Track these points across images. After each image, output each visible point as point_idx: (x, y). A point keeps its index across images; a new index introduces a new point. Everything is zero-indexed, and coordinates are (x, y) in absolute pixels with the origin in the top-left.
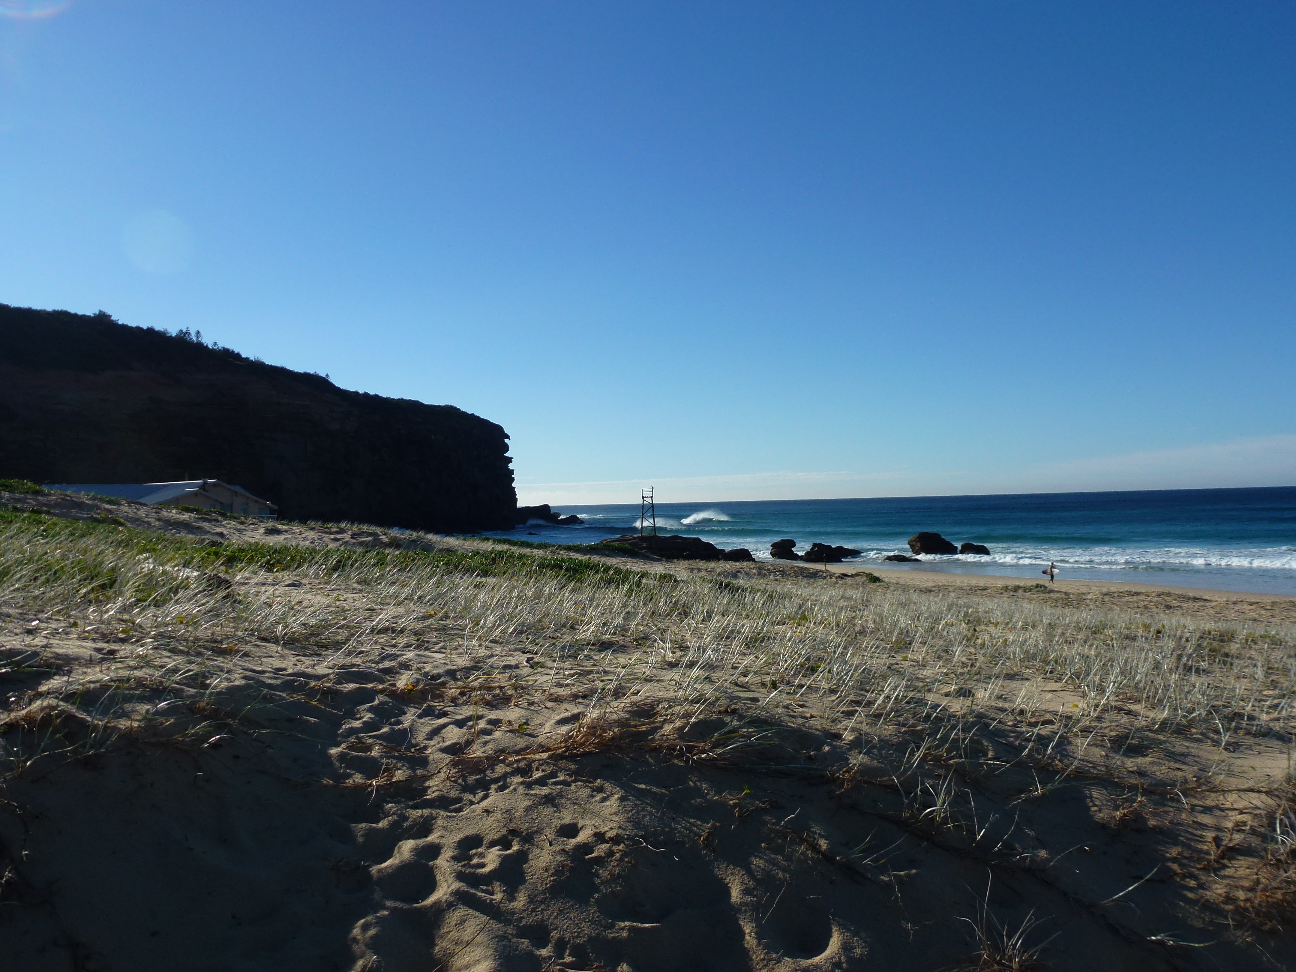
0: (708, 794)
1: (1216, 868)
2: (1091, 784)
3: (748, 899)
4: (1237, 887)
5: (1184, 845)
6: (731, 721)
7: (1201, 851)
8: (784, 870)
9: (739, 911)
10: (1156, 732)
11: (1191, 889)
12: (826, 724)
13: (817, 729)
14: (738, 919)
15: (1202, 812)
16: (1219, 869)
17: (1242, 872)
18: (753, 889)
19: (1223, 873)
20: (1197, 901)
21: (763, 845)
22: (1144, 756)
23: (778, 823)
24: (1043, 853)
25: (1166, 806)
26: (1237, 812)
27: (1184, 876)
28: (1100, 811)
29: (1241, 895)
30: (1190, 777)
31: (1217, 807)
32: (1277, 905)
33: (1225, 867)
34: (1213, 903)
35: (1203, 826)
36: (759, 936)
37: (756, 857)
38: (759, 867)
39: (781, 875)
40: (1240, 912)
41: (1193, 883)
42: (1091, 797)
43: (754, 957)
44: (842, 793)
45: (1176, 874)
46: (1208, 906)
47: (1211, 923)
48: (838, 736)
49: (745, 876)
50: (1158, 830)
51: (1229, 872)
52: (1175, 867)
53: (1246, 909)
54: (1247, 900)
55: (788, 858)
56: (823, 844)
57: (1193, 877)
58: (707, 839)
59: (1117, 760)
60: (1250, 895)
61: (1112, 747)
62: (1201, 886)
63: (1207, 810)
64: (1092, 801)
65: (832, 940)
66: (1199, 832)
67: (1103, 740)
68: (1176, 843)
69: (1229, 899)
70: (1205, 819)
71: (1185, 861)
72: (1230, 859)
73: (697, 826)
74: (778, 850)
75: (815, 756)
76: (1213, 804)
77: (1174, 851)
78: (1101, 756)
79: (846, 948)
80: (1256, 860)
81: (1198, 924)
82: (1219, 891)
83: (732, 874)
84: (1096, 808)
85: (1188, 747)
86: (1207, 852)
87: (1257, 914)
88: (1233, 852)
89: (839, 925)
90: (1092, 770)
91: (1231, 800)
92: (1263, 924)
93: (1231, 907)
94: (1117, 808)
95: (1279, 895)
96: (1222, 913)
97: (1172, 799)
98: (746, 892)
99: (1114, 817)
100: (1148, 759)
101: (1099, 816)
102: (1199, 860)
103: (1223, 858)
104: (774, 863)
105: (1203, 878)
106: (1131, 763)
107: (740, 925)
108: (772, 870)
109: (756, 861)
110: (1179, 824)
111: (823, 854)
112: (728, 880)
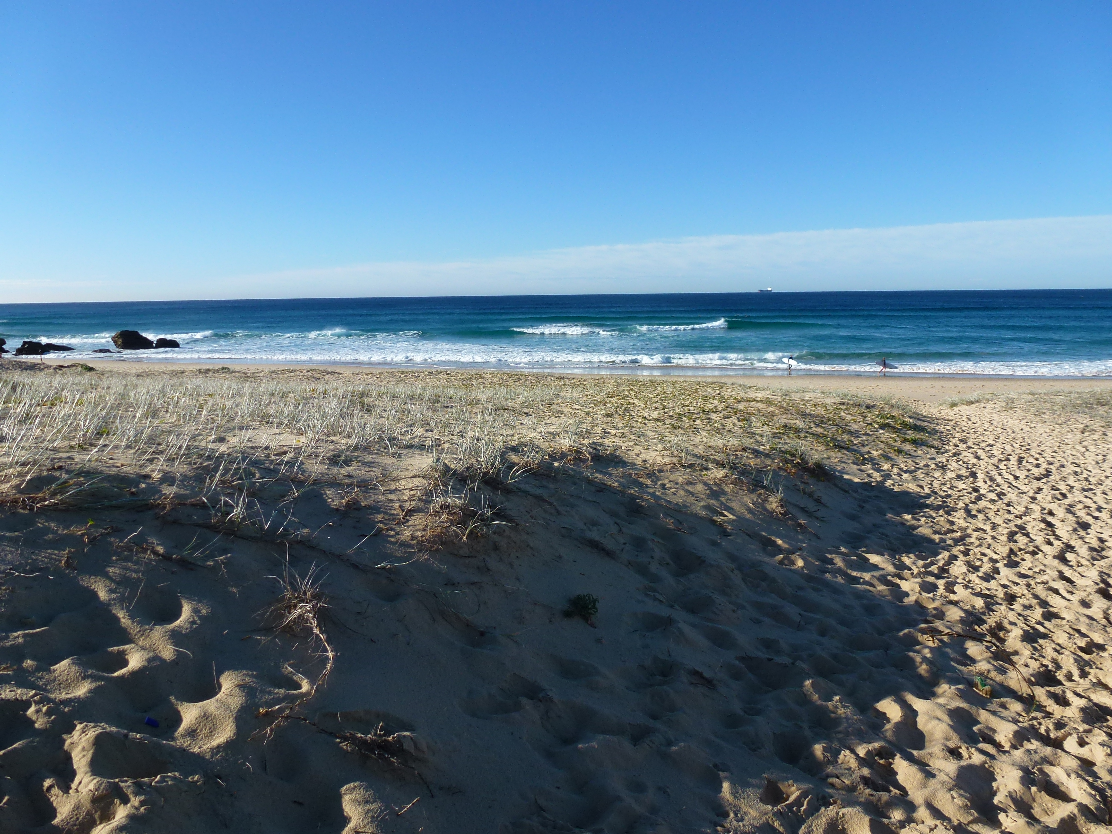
0: (57, 530)
1: (403, 522)
2: (323, 486)
3: (114, 596)
4: (416, 530)
5: (384, 513)
6: (61, 475)
7: (393, 515)
8: (135, 571)
9: (109, 605)
10: (352, 451)
11: (392, 536)
12: (137, 470)
13: (131, 474)
14: (110, 611)
15: (390, 493)
16: (406, 523)
17: (417, 522)
18: (116, 588)
19: (407, 524)
20: (397, 542)
21: (114, 558)
22: (350, 466)
23: (121, 541)
24: (306, 531)
25: (369, 493)
26: (408, 491)
27: (387, 530)
28: (333, 501)
29: (419, 534)
30: (378, 474)
31: (396, 489)
32: (438, 536)
33: (408, 521)
34: (405, 541)
35: (392, 501)
36: (132, 617)
37: (111, 567)
38: (116, 573)
39: (134, 575)
40: (420, 543)
41: (393, 533)
42: (326, 494)
43: (132, 631)
44: (165, 514)
45: (383, 529)
46: (403, 544)
47: (406, 552)
48: (147, 477)
49: (107, 582)
50: (368, 507)
51: (411, 523)
52: (382, 526)
53: (422, 541)
54: (422, 536)
55: (136, 563)
56: (161, 549)
57: (392, 529)
58: (67, 561)
59: (335, 470)
60: (424, 533)
61: (329, 463)
62: (397, 534)
63: (392, 492)
64: (327, 496)
65: (184, 609)
66: (390, 505)
67: (323, 460)
68: (379, 513)
69: (413, 538)
70: (392, 497)
71: (387, 522)
72: (410, 516)
73: (55, 555)
74: (126, 559)
75: (137, 491)
76: (394, 488)
77: (379, 517)
78: (325, 469)
79: (196, 611)
80: (423, 514)
81: (399, 554)
82: (407, 534)
83: (95, 582)
84: (330, 500)
85: (373, 458)
86: (397, 515)
87: (429, 543)
88: (411, 512)
89: (186, 598)
90: (322, 478)
91: (402, 485)
92: (432, 547)
93: (415, 542)
94: (343, 498)
95: (439, 530)
96: (411, 546)
97: (372, 489)
98: (111, 591)
99: (342, 503)
100: (353, 468)
101: (335, 503)
102: (394, 520)
103: (406, 516)
104: (127, 569)
105: (398, 529)
106: (345, 470)
107: (114, 614)
108: (126, 574)
109: (111, 570)
110: (379, 502)
111: (162, 555)
112: (93, 587)
